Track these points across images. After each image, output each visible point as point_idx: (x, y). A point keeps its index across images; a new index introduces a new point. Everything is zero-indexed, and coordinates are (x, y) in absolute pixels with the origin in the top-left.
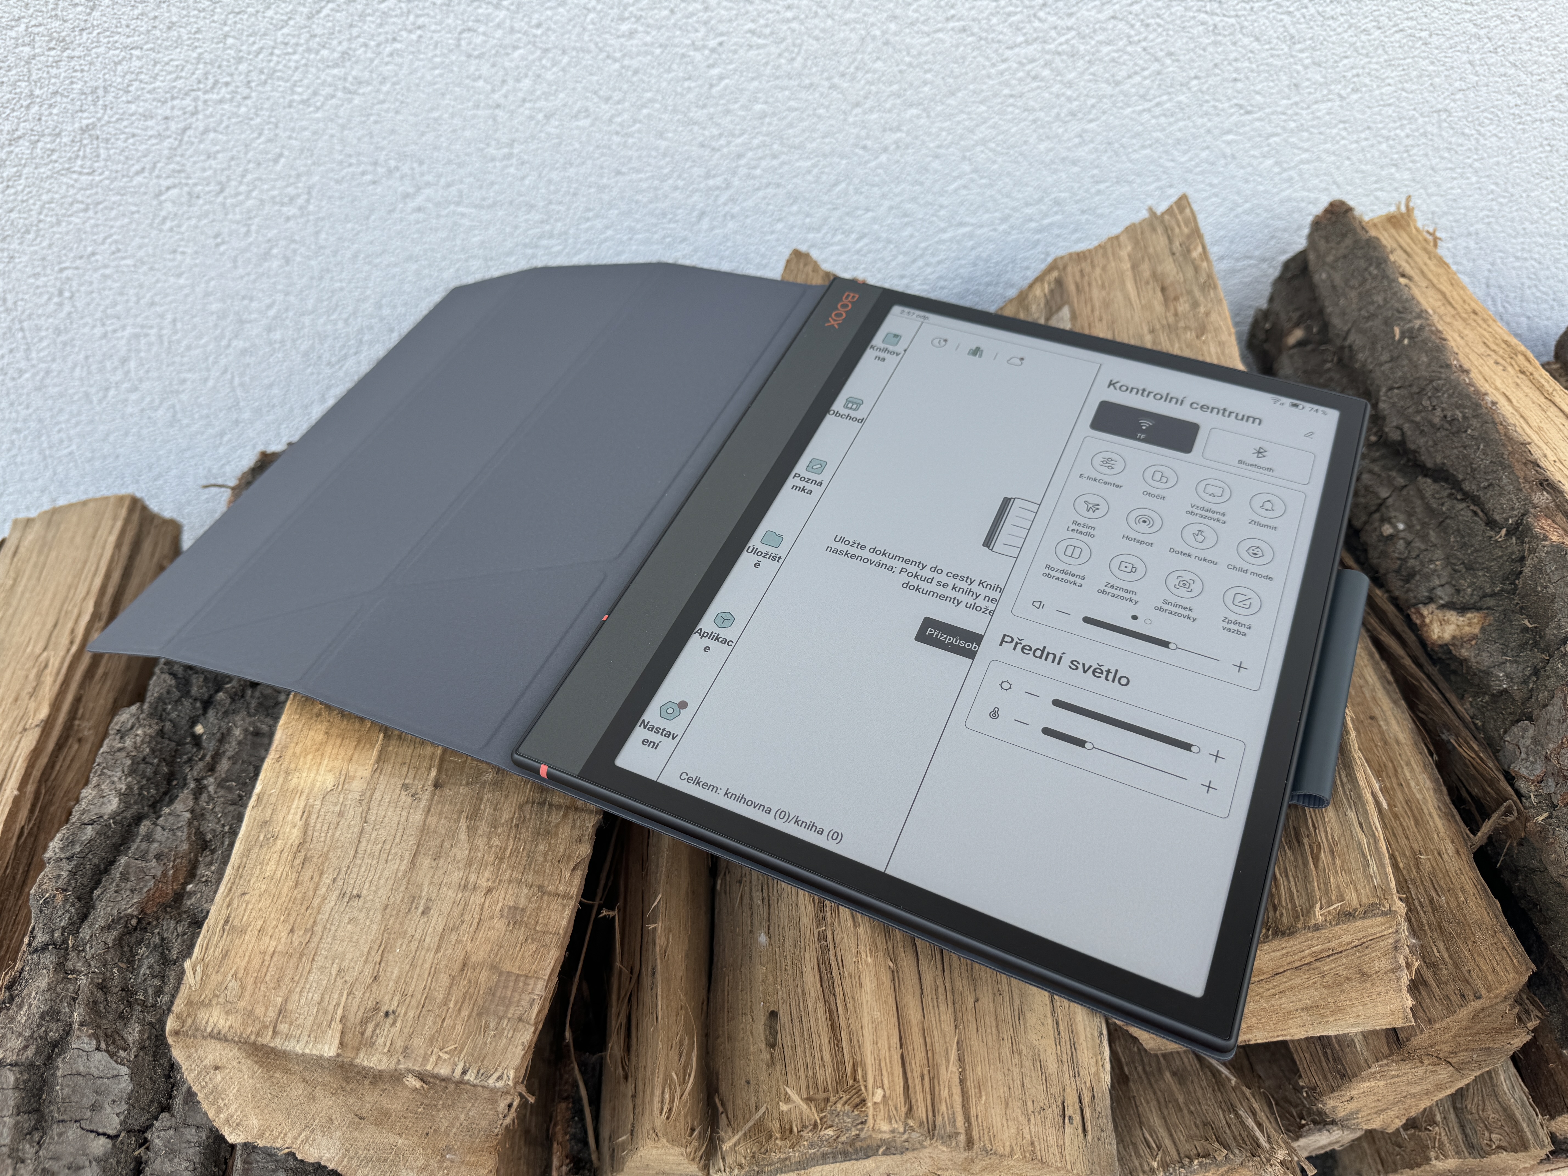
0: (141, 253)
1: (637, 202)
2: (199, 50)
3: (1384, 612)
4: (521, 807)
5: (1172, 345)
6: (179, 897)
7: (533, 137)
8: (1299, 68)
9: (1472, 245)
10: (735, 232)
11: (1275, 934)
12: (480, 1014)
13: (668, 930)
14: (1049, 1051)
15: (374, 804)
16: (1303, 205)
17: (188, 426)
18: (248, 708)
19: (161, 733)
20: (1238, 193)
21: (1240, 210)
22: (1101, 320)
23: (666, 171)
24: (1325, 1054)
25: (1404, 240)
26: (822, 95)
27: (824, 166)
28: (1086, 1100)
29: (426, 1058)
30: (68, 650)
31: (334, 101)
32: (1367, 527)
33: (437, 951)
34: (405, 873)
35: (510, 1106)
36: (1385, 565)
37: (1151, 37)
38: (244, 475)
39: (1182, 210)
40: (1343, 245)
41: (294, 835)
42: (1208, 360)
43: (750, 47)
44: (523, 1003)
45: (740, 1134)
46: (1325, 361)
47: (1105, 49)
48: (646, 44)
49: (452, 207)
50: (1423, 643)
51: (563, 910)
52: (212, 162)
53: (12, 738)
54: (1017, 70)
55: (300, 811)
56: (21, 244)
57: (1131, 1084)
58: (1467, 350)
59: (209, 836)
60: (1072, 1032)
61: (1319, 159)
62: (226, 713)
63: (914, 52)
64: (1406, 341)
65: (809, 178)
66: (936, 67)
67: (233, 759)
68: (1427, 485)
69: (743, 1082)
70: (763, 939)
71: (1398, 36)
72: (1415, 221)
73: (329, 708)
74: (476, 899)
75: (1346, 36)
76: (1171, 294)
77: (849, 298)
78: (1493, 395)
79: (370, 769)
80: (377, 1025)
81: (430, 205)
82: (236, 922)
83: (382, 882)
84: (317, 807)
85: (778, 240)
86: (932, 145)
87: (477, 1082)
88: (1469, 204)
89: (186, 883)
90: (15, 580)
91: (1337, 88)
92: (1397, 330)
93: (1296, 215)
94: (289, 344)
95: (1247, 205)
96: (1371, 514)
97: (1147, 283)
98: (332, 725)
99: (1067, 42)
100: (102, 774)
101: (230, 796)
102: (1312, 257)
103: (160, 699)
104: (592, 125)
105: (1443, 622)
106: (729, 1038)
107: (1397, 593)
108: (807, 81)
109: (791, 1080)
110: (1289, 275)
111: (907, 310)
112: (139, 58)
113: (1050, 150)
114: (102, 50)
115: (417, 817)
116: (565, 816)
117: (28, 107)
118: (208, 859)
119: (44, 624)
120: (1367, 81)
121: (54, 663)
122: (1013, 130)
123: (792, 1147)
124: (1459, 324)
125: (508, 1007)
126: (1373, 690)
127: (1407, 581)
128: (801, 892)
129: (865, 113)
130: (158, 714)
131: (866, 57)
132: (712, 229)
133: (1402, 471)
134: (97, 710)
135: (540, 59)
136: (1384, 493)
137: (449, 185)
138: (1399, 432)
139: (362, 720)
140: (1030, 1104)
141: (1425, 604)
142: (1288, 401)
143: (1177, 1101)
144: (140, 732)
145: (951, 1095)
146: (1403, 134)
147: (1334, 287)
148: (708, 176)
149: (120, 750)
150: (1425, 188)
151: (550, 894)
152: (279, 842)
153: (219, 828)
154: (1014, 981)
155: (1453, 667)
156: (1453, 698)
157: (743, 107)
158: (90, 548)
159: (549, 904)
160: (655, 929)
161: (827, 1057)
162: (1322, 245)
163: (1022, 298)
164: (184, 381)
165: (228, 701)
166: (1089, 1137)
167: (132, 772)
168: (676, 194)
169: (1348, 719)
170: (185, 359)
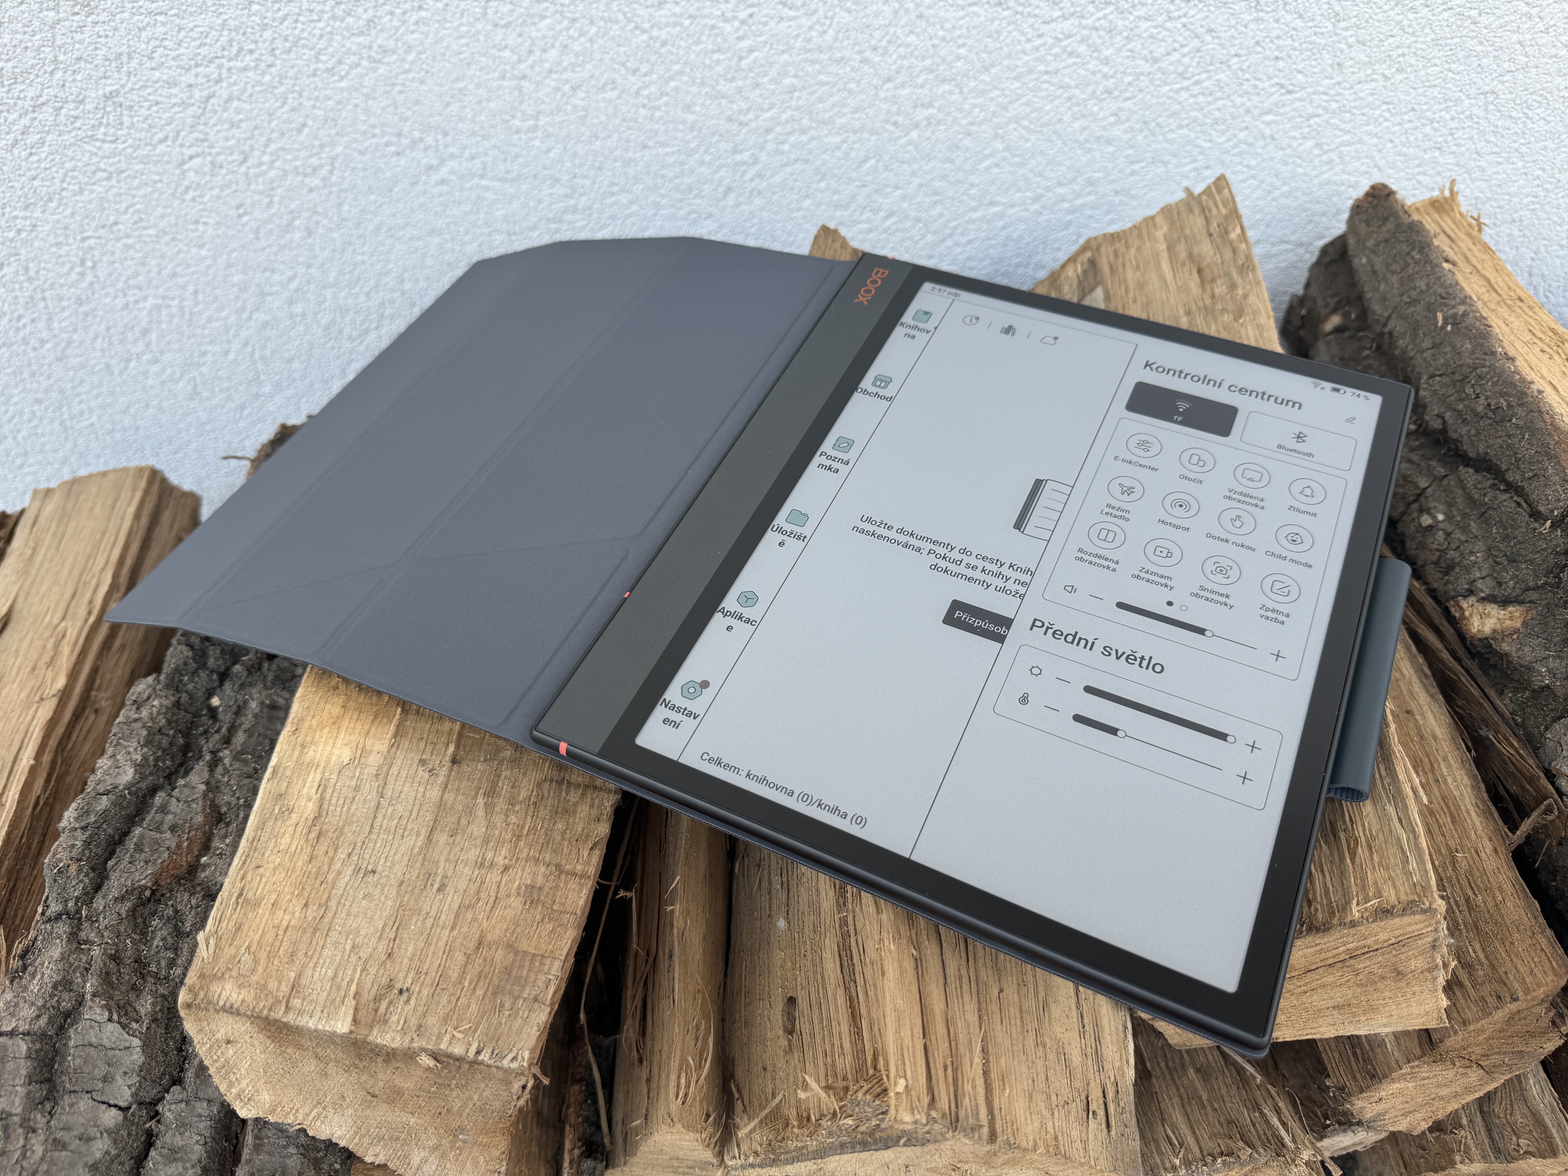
0: (163, 224)
1: (663, 177)
2: (224, 17)
3: (1422, 604)
4: (539, 785)
5: (1209, 327)
6: (193, 869)
7: (559, 109)
8: (1344, 46)
9: (1516, 232)
10: (762, 209)
11: (1310, 930)
12: (495, 994)
13: (686, 913)
14: (1074, 1044)
15: (391, 779)
16: (1343, 188)
17: (208, 399)
18: (264, 681)
19: (177, 704)
20: (1276, 176)
21: (1277, 193)
22: (1135, 301)
23: (693, 145)
24: (1355, 1054)
25: (1447, 224)
26: (853, 69)
27: (854, 143)
28: (1110, 1095)
29: (439, 1037)
30: (86, 621)
31: (359, 70)
32: (1405, 518)
33: (453, 928)
34: (421, 849)
35: (524, 1087)
36: (1422, 557)
37: (1192, 12)
38: (264, 446)
39: (1220, 191)
40: (1384, 229)
41: (310, 809)
42: (1246, 342)
43: (781, 19)
44: (540, 983)
45: (756, 1121)
46: (1364, 348)
47: (1144, 25)
48: (675, 15)
49: (476, 180)
50: (1462, 636)
51: (581, 889)
52: (235, 131)
53: (29, 707)
54: (1053, 46)
55: (316, 785)
56: (44, 212)
57: (1154, 1080)
58: (1512, 337)
59: (224, 809)
60: (1097, 1025)
61: (1361, 141)
62: (242, 686)
63: (948, 26)
64: (1449, 328)
65: (838, 154)
66: (970, 42)
67: (249, 732)
68: (1469, 475)
69: (760, 1068)
70: (782, 923)
71: (1446, 15)
72: (1459, 206)
73: (346, 681)
74: (493, 877)
75: (1392, 13)
76: (1208, 275)
77: (879, 275)
78: (1539, 384)
79: (387, 743)
80: (390, 1003)
81: (454, 178)
82: (250, 896)
83: (398, 857)
84: (333, 781)
85: (805, 217)
86: (964, 122)
87: (491, 1062)
88: (1513, 189)
89: (200, 856)
90: (34, 550)
91: (1381, 68)
92: (1440, 316)
93: (1335, 199)
94: (310, 317)
95: (1285, 188)
96: (1409, 505)
97: (1184, 264)
98: (349, 698)
99: (1105, 17)
100: (118, 744)
101: (245, 769)
102: (1351, 241)
103: (177, 670)
104: (619, 97)
105: (1483, 616)
106: (746, 1024)
107: (1435, 585)
108: (838, 55)
109: (810, 1067)
110: (1327, 260)
111: (938, 287)
112: (163, 24)
113: (1085, 129)
114: (126, 15)
115: (434, 793)
116: (583, 795)
117: (52, 73)
118: (223, 832)
119: (63, 594)
120: (1413, 61)
121: (72, 634)
122: (1048, 107)
123: (810, 1135)
124: (1504, 311)
125: (523, 987)
126: (1410, 683)
127: (1446, 573)
128: (822, 876)
129: (896, 88)
130: (174, 685)
131: (899, 31)
132: (738, 205)
133: (1442, 460)
134: (115, 681)
135: (568, 29)
136: (1423, 483)
137: (473, 158)
138: (1440, 421)
139: (379, 693)
140: (1054, 1097)
141: (1465, 597)
142: (1328, 385)
143: (1200, 1098)
144: (156, 703)
145: (974, 1087)
146: (1448, 117)
147: (1374, 272)
148: (735, 151)
149: (136, 720)
150: (1469, 173)
151: (567, 873)
152: (294, 815)
153: (234, 801)
154: (1039, 971)
155: (1492, 662)
156: (1492, 693)
157: (772, 81)
158: (109, 519)
159: (566, 883)
160: (672, 911)
161: (847, 1045)
162: (1363, 229)
163: (1054, 278)
164: (204, 354)
165: (245, 673)
166: (1113, 1133)
167: (148, 742)
168: (703, 169)
169: (1388, 711)
170: (207, 332)
